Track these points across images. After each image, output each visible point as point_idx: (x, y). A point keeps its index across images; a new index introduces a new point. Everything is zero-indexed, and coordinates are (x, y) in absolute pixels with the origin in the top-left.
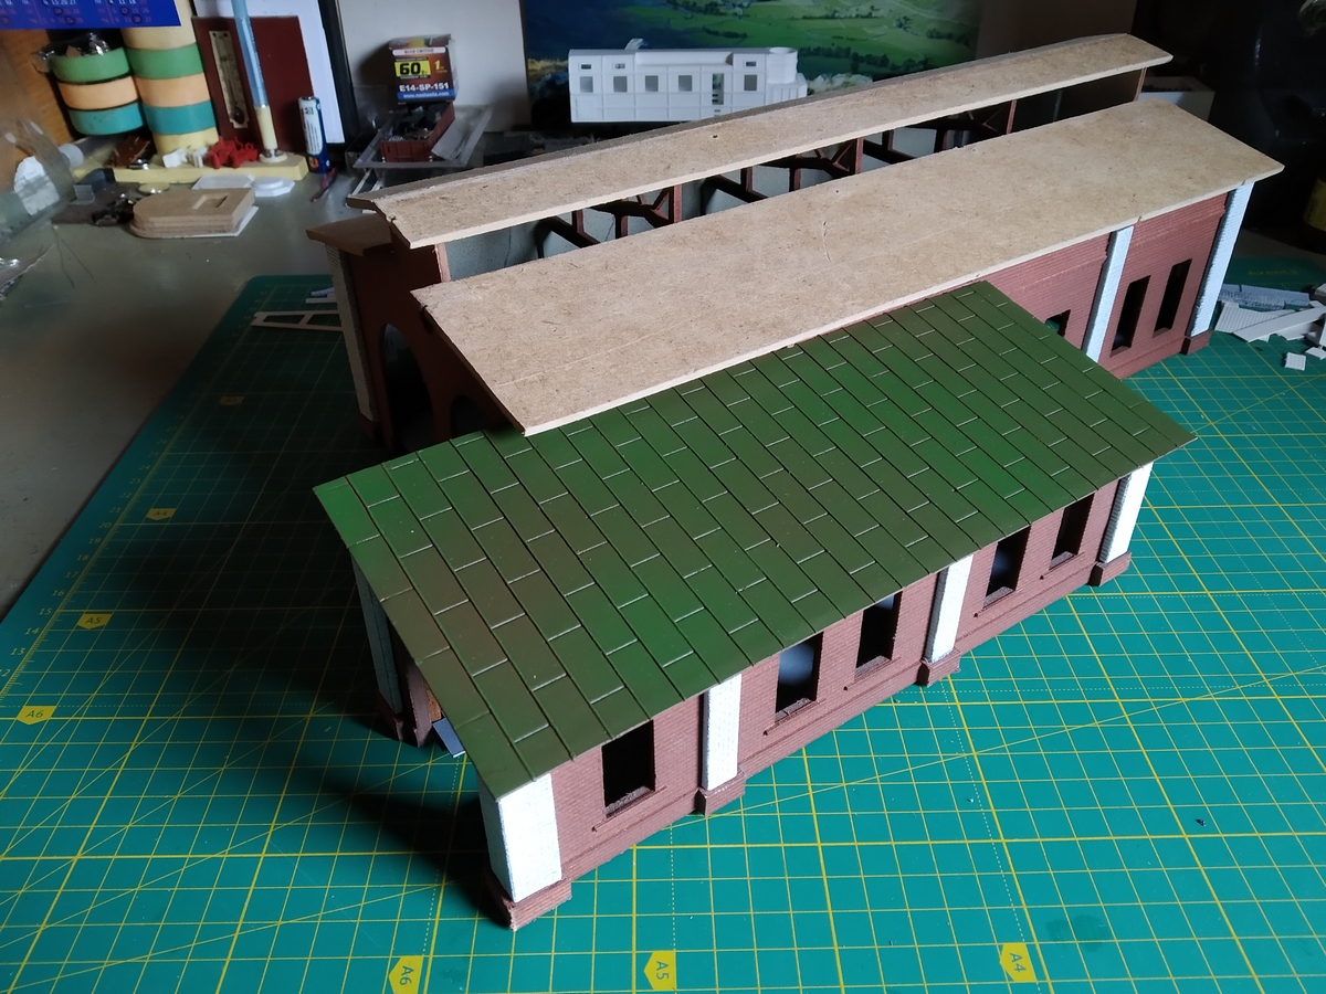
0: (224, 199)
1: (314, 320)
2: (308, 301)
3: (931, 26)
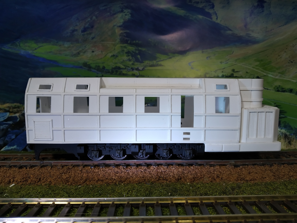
3: (277, 84)
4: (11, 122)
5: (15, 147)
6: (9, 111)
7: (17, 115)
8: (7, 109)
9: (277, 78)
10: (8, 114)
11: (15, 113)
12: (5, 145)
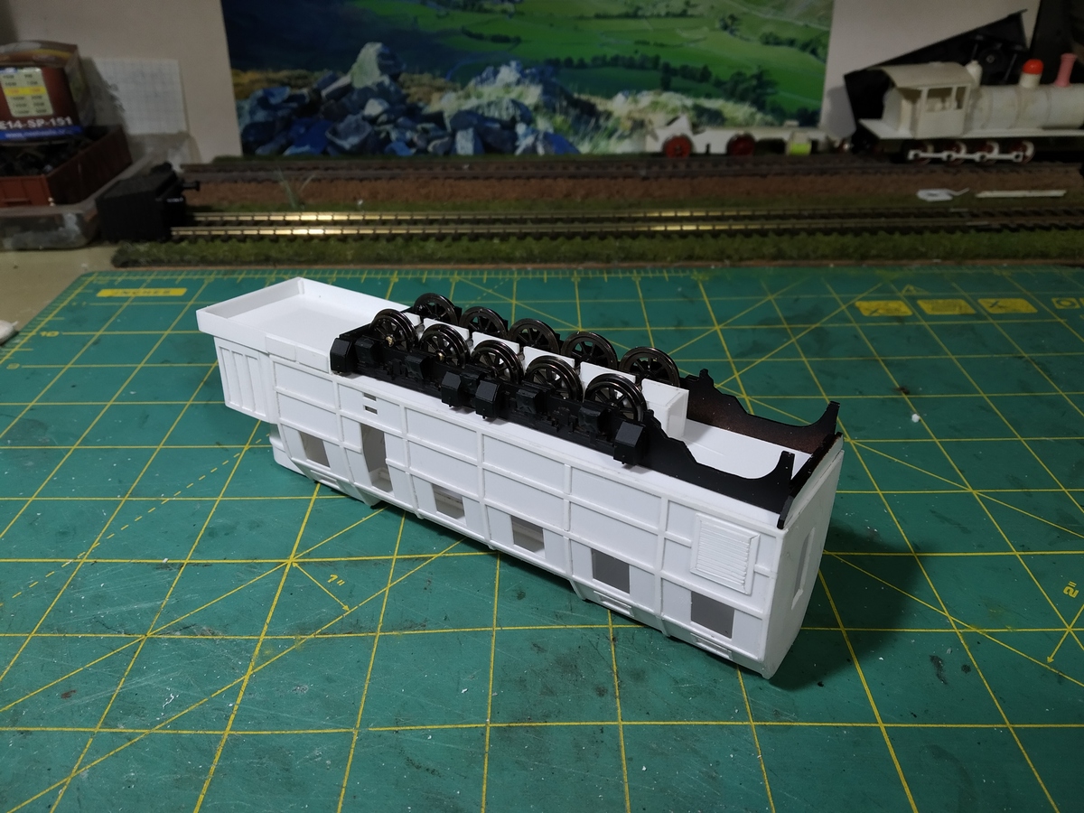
3: (767, 29)
4: (294, 105)
5: (306, 148)
6: (288, 84)
7: (305, 91)
8: (286, 80)
9: (769, 16)
10: (288, 91)
11: (300, 87)
12: (289, 144)
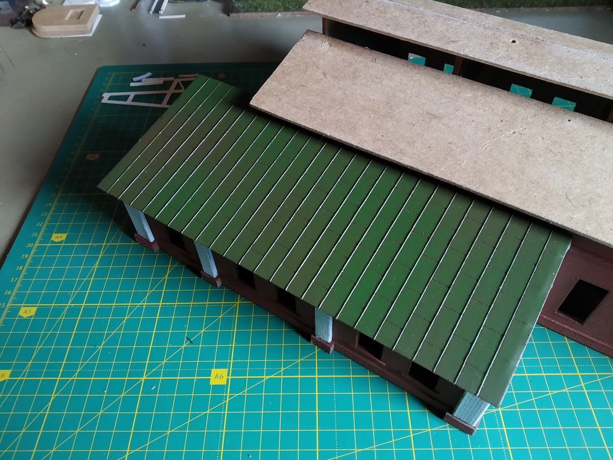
0: (83, 12)
1: (136, 99)
2: (132, 84)
